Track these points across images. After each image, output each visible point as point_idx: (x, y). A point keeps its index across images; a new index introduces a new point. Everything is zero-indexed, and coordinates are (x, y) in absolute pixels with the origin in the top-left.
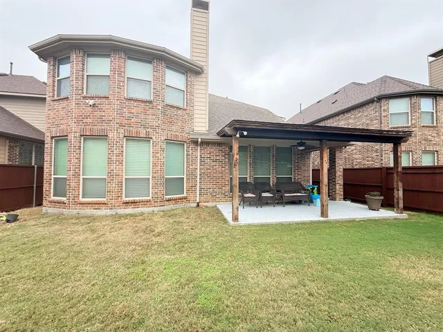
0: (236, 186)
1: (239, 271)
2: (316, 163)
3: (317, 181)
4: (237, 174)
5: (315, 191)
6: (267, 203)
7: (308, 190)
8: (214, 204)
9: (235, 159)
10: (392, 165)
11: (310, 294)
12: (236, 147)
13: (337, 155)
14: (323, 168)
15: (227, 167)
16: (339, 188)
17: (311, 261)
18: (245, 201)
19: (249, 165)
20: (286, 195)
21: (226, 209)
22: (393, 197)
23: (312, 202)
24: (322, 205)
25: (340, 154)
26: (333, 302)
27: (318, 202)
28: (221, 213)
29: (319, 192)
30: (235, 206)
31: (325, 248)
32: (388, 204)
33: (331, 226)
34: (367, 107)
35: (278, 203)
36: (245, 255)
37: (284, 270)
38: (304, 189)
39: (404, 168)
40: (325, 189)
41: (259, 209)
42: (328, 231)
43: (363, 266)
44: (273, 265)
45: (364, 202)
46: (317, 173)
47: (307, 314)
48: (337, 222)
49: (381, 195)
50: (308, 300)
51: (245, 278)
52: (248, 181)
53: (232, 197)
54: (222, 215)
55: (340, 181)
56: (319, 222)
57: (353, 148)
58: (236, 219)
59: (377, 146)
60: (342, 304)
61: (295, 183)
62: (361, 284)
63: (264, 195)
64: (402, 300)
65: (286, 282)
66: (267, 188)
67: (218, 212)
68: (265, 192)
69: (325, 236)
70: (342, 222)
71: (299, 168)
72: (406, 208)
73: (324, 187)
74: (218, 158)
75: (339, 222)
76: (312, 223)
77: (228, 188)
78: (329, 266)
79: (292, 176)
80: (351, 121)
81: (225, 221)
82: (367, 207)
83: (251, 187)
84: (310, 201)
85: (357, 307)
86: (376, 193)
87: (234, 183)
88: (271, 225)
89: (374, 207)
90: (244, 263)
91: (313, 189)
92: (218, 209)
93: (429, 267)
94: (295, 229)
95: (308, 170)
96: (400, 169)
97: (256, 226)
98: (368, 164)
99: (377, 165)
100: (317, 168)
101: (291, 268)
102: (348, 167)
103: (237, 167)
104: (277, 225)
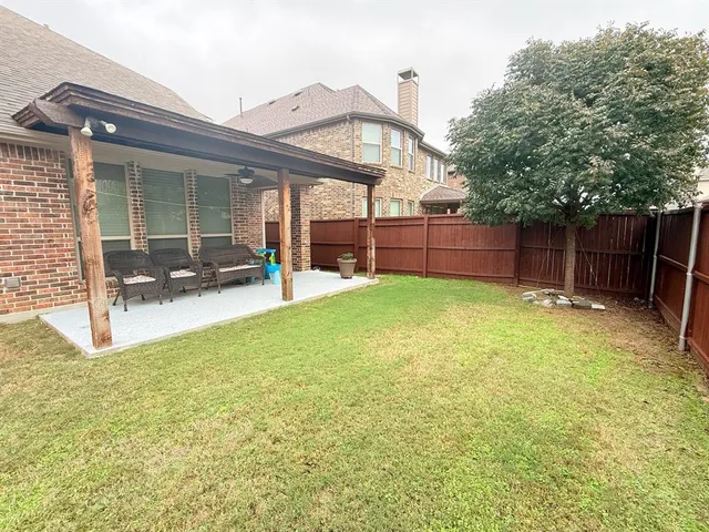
0: (95, 263)
1: (120, 462)
2: (271, 211)
3: (274, 242)
4: (95, 233)
5: (272, 259)
6: (184, 291)
7: (261, 258)
8: (31, 314)
9: (83, 192)
10: (365, 215)
11: (276, 440)
12: (83, 161)
13: (302, 199)
14: (283, 219)
15: (64, 216)
16: (306, 252)
17: (273, 379)
18: (126, 295)
19: (131, 210)
20: (222, 270)
21: (71, 323)
22: (366, 257)
23: (267, 277)
24: (284, 282)
25: (307, 197)
26: (310, 435)
27: (277, 276)
28: (56, 333)
29: (278, 261)
30: (98, 311)
31: (291, 351)
32: (361, 269)
33: (297, 311)
34: (338, 127)
35: (206, 289)
36: (136, 416)
37: (226, 415)
38: (255, 257)
39: (377, 220)
40: (287, 255)
41: (167, 305)
42: (294, 321)
43: (342, 362)
44: (203, 415)
45: (335, 268)
46: (273, 228)
47: (274, 480)
48: (305, 303)
49: (354, 258)
50: (273, 453)
51: (137, 473)
52: (133, 248)
53: (87, 290)
54: (61, 338)
55: (306, 240)
56: (280, 310)
57: (321, 188)
58: (103, 339)
59: (348, 187)
60: (322, 433)
61: (237, 246)
62: (342, 389)
63: (175, 275)
64: (384, 390)
65: (231, 438)
66: (182, 261)
67: (46, 332)
68: (177, 269)
69: (290, 330)
70: (312, 303)
71: (243, 220)
72: (378, 271)
73: (286, 250)
74: (27, 189)
75: (307, 303)
76: (270, 313)
77: (73, 268)
78: (300, 378)
79: (232, 235)
80: (319, 146)
81: (71, 351)
82: (339, 275)
83: (143, 262)
84: (265, 276)
85: (340, 428)
86: (349, 255)
87: (88, 254)
88: (195, 333)
89: (347, 274)
90: (133, 437)
91: (268, 255)
92: (45, 326)
93: (401, 338)
94: (243, 331)
95: (259, 224)
96: (373, 221)
97: (160, 343)
98: (339, 214)
99: (349, 216)
100: (272, 220)
101: (239, 406)
102: (315, 218)
103: (94, 215)
104: (206, 331)
